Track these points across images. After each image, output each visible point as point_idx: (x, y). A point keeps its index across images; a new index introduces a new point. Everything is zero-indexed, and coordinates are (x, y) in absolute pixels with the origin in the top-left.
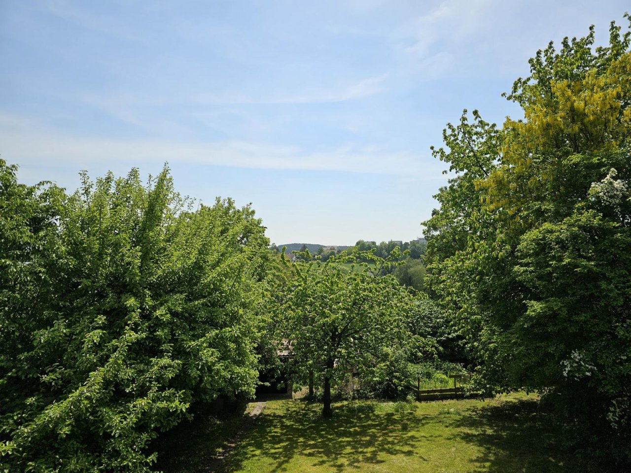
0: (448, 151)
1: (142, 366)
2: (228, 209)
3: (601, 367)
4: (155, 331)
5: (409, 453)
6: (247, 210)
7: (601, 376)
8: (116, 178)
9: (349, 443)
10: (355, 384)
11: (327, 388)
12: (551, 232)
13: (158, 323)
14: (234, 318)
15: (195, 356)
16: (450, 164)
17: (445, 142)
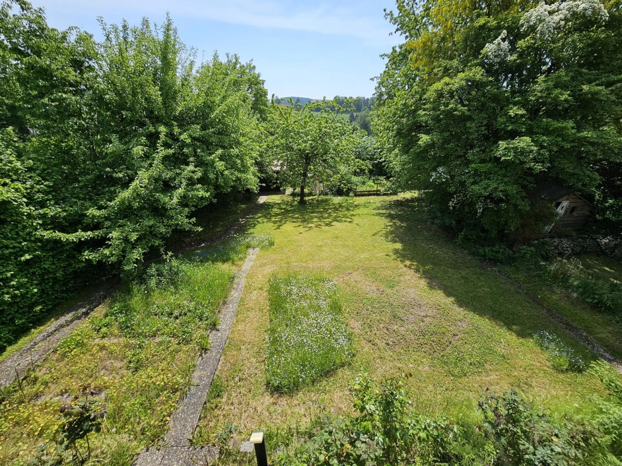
0: (396, 13)
1: (178, 171)
2: (236, 64)
3: (453, 177)
4: (183, 149)
5: (350, 222)
6: (250, 65)
7: (450, 182)
8: (131, 26)
9: (316, 217)
10: (321, 187)
11: (302, 188)
12: (447, 84)
13: (184, 145)
14: (238, 143)
15: (212, 166)
16: (396, 27)
17: (397, 5)
